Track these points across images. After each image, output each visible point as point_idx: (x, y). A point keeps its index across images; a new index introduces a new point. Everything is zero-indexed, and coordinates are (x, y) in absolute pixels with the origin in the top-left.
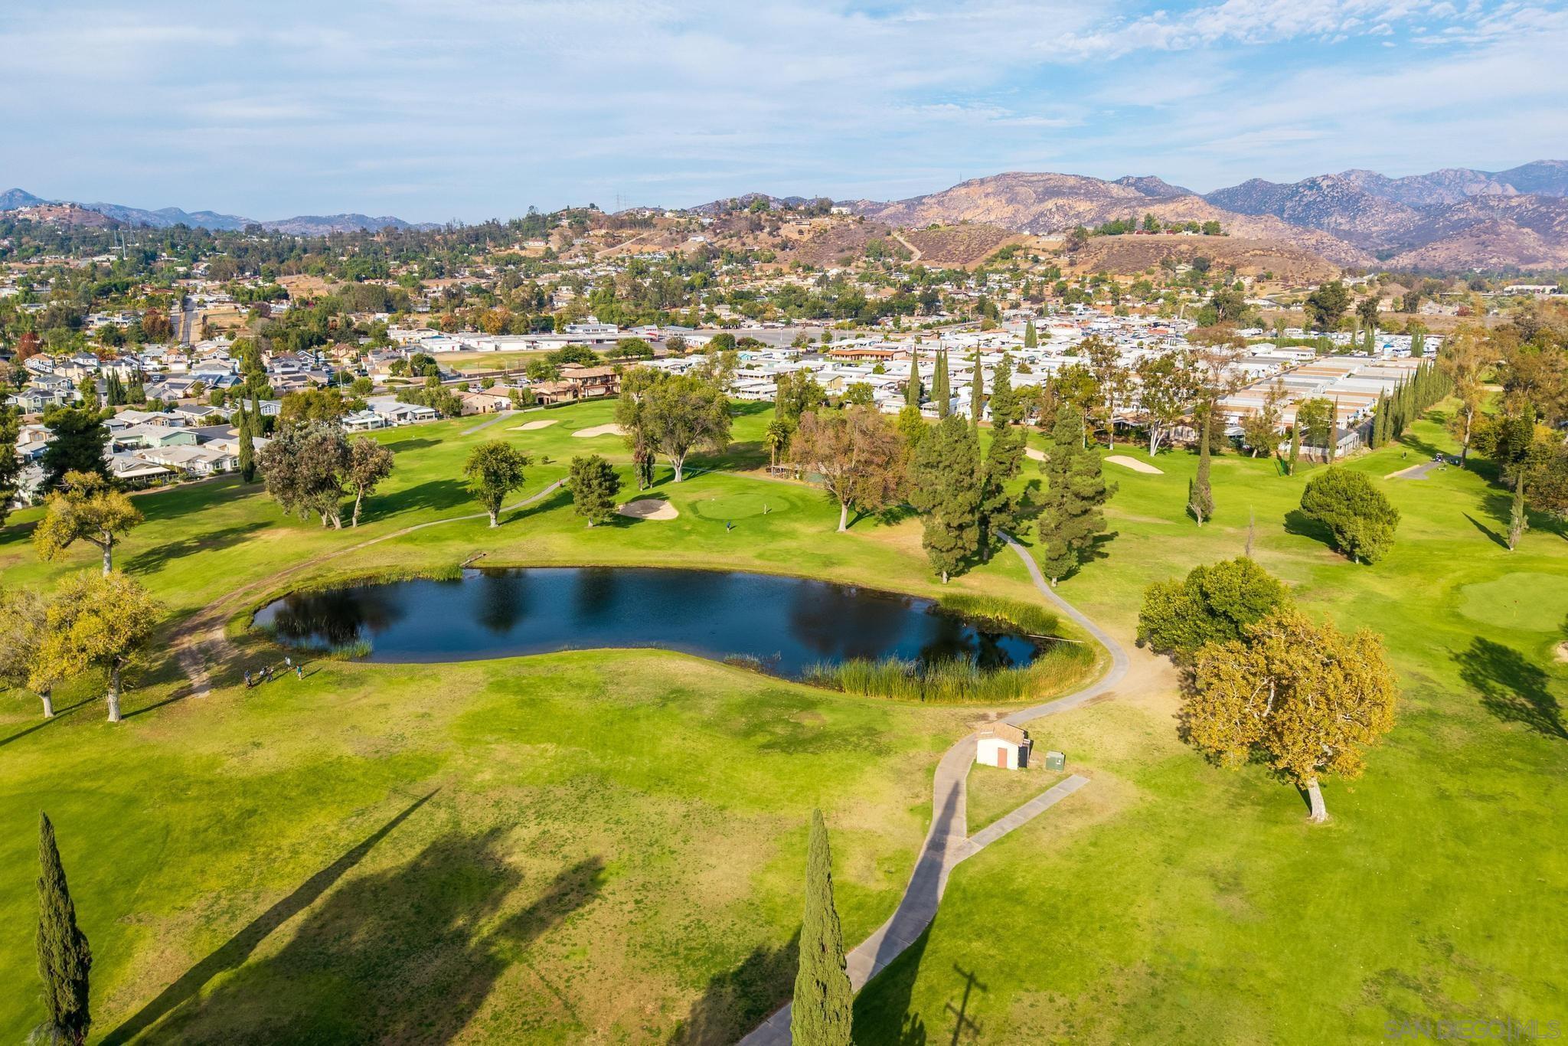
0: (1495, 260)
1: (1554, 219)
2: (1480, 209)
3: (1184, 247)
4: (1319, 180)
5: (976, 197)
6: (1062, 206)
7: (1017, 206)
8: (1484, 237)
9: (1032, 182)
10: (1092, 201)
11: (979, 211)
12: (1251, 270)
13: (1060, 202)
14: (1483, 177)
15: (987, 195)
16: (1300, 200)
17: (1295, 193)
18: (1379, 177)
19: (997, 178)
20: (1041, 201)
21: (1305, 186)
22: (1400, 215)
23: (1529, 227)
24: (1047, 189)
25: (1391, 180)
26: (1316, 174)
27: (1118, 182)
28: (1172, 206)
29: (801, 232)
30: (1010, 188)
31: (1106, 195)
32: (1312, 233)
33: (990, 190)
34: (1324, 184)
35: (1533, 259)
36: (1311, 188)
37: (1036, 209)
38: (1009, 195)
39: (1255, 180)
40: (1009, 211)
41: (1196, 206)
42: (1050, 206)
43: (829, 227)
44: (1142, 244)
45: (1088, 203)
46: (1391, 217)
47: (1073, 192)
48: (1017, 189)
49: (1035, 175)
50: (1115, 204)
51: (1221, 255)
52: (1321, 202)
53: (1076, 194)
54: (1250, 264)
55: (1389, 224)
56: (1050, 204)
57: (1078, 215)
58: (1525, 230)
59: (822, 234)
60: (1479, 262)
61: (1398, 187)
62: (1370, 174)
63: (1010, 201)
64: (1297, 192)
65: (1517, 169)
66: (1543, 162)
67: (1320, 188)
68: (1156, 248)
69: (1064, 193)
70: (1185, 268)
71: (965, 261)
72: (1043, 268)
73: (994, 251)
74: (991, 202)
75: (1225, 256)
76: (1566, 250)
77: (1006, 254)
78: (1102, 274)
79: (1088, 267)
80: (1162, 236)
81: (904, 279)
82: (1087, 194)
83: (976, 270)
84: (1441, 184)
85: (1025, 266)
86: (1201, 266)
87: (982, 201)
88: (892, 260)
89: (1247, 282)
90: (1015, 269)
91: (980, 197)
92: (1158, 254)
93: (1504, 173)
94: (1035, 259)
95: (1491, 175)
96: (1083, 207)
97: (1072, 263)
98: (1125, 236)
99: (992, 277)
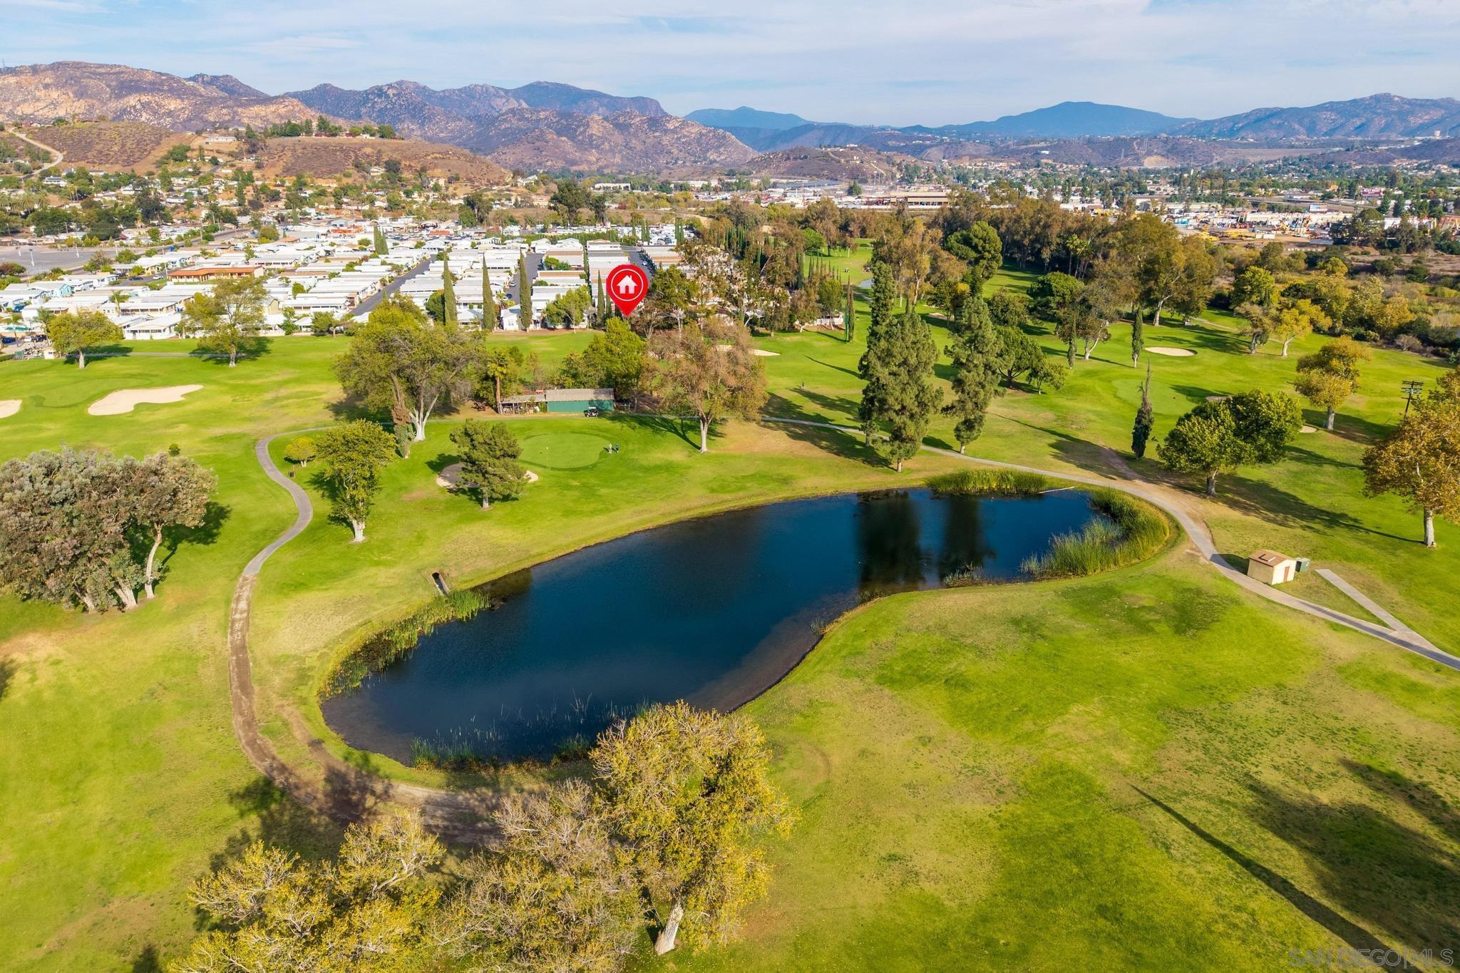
0: (549, 163)
1: (576, 131)
2: (519, 120)
3: (368, 150)
4: (385, 89)
5: (32, 88)
6: (148, 103)
7: (90, 101)
8: (537, 144)
9: (101, 74)
10: (183, 100)
11: (42, 104)
12: (438, 172)
13: (145, 98)
14: (502, 93)
15: (46, 87)
16: (373, 106)
17: (366, 100)
18: (424, 85)
19: (55, 67)
20: (119, 97)
21: (373, 93)
22: (458, 123)
23: (565, 136)
24: (122, 83)
25: (435, 92)
26: (381, 82)
27: (194, 79)
28: (273, 108)
30: (77, 80)
31: (194, 93)
33: (48, 81)
34: (391, 92)
35: (574, 163)
36: (380, 96)
37: (116, 104)
38: (75, 88)
39: (326, 85)
40: (80, 106)
41: (297, 109)
42: (133, 103)
44: (325, 147)
45: (179, 101)
46: (452, 125)
47: (155, 88)
48: (85, 81)
49: (101, 66)
50: (210, 103)
51: (405, 158)
52: (392, 109)
53: (159, 90)
54: (436, 166)
55: (452, 131)
56: (132, 100)
57: (170, 114)
58: (564, 138)
60: (540, 164)
61: (443, 98)
62: (418, 85)
63: (80, 94)
64: (368, 99)
65: (524, 88)
66: (540, 83)
67: (387, 96)
68: (342, 150)
69: (145, 89)
70: (377, 172)
71: (127, 163)
72: (228, 171)
73: (160, 152)
74: (55, 94)
75: (409, 159)
76: (593, 156)
77: (179, 155)
78: (300, 177)
79: (279, 170)
80: (342, 138)
81: (63, 183)
82: (171, 90)
83: (150, 174)
84: (474, 98)
85: (206, 169)
86: (393, 168)
87: (41, 93)
88: (25, 162)
89: (442, 182)
90: (196, 172)
91: (37, 88)
92: (347, 157)
93: (516, 90)
94: (215, 162)
95: (507, 92)
96: (173, 104)
97: (259, 166)
98: (303, 137)
99: (176, 181)
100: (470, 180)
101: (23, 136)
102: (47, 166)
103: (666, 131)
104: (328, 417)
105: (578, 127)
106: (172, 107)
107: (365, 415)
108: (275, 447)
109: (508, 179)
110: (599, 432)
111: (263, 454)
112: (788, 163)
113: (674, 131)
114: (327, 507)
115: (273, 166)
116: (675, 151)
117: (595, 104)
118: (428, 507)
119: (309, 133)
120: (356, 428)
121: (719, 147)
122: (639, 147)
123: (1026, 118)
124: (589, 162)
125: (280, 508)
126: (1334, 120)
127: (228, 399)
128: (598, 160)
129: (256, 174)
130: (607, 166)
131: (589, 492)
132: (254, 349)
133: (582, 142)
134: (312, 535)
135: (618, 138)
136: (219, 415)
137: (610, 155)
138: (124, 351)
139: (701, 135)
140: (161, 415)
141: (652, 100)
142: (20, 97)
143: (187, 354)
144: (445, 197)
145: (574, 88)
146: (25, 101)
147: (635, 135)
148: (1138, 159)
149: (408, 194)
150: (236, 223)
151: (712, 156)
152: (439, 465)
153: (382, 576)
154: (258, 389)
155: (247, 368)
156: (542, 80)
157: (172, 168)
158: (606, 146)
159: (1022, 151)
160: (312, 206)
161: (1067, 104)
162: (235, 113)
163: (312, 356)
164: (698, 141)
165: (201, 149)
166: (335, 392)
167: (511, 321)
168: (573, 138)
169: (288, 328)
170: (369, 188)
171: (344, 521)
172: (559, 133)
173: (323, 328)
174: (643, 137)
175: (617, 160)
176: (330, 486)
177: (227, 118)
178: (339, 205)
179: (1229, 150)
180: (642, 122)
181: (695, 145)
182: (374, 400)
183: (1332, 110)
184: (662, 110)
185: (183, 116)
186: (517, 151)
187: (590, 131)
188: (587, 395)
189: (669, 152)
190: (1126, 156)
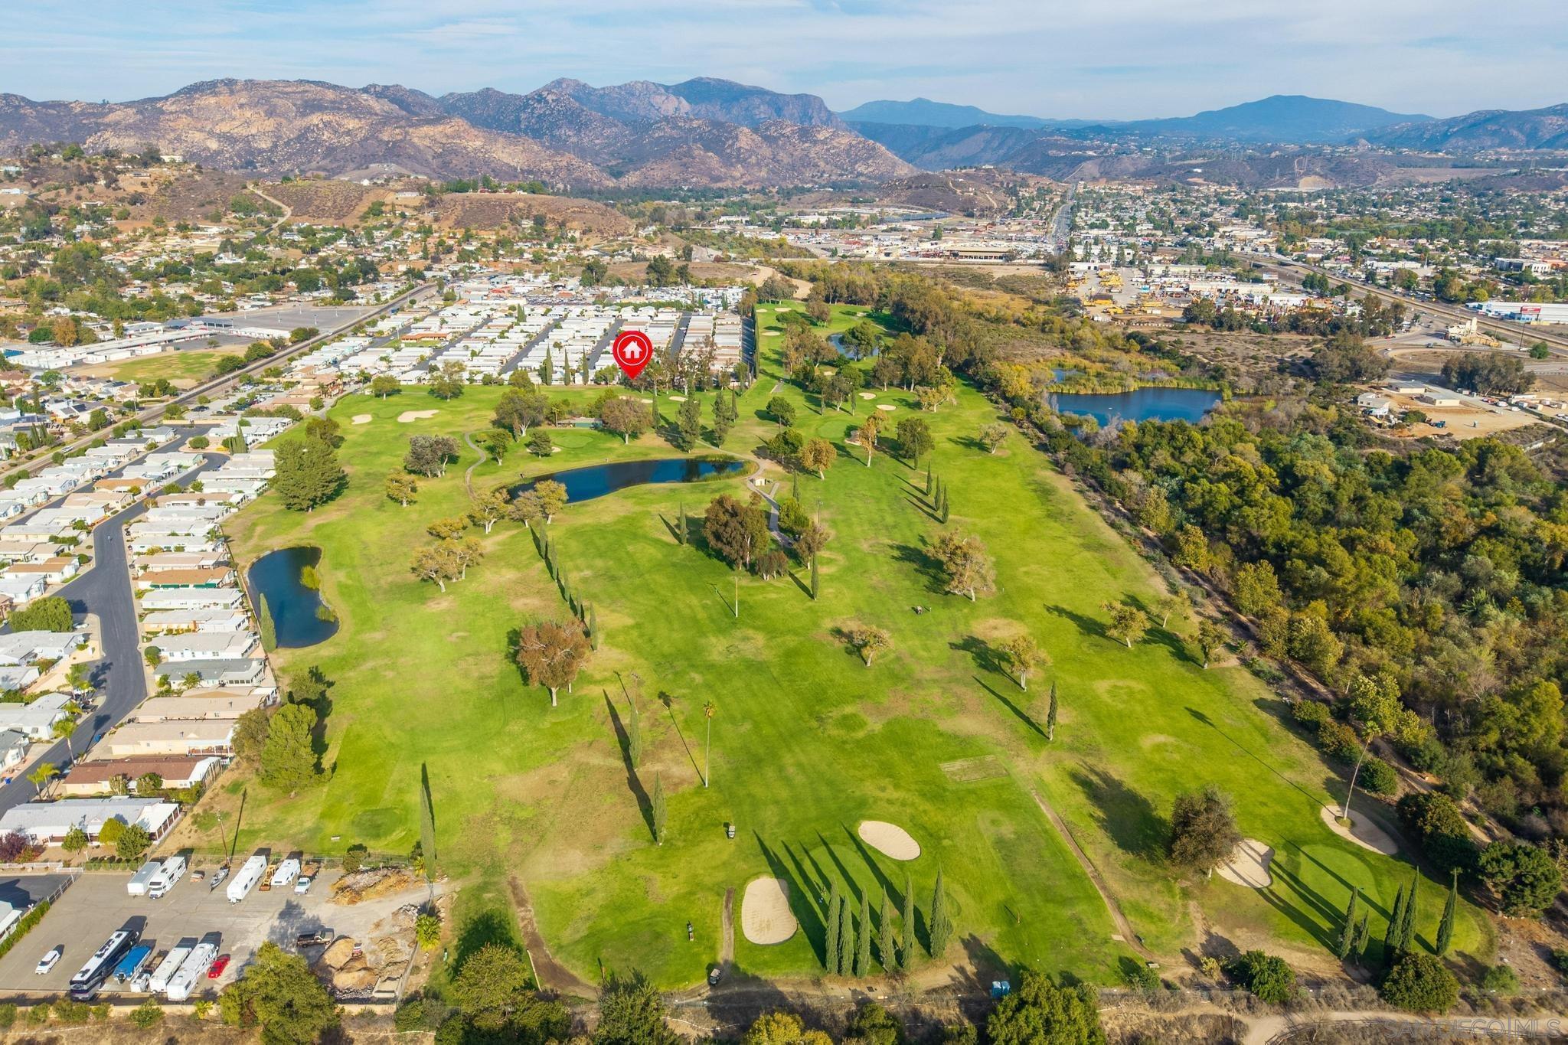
1: (724, 145)
2: (673, 128)
3: (521, 205)
4: (545, 94)
5: (229, 107)
6: (330, 122)
7: (278, 119)
8: (685, 160)
9: (288, 92)
10: (359, 118)
11: (237, 123)
12: (575, 224)
13: (326, 118)
15: (241, 106)
16: (532, 112)
17: (526, 106)
18: (584, 86)
19: (249, 87)
20: (303, 115)
23: (713, 150)
24: (306, 102)
25: (595, 90)
27: (366, 90)
29: (144, 184)
30: (267, 100)
31: (370, 112)
32: (563, 155)
33: (243, 101)
34: (550, 98)
35: (718, 179)
36: (539, 102)
37: (301, 123)
38: (266, 107)
40: (270, 124)
42: (316, 121)
43: (172, 179)
44: (488, 202)
45: (355, 119)
46: (607, 132)
47: (335, 107)
48: (275, 101)
49: (289, 86)
51: (551, 211)
53: (340, 109)
54: (574, 219)
56: (315, 119)
57: (348, 133)
58: (711, 153)
59: (167, 187)
60: (685, 180)
61: (602, 96)
62: (577, 84)
63: (270, 113)
67: (547, 102)
68: (500, 205)
69: (326, 108)
70: (527, 224)
71: (339, 217)
72: (413, 224)
73: (363, 208)
74: (248, 114)
75: (553, 212)
76: (738, 171)
77: (376, 210)
78: (468, 230)
79: (451, 223)
80: (501, 194)
81: (297, 238)
82: (350, 109)
83: (356, 227)
84: (633, 95)
85: (397, 222)
86: (539, 221)
87: (236, 113)
88: (264, 216)
89: (577, 235)
90: (390, 225)
91: (233, 107)
92: (504, 211)
93: (677, 86)
94: (403, 216)
95: (667, 88)
96: (351, 124)
97: (436, 219)
98: (470, 193)
99: (376, 233)
100: (600, 231)
101: (260, 192)
102: (281, 220)
103: (815, 142)
104: (490, 426)
105: (727, 139)
106: (350, 127)
107: (504, 427)
108: (471, 436)
109: (632, 230)
110: (591, 435)
111: (468, 439)
112: (909, 192)
113: (824, 142)
114: (491, 456)
115: (447, 219)
116: (822, 164)
117: (757, 101)
118: (522, 457)
119: (475, 190)
120: (501, 430)
121: (868, 158)
122: (786, 160)
123: (1228, 114)
124: (734, 178)
125: (476, 456)
126: (1561, 126)
127: (449, 417)
128: (742, 175)
129: (435, 226)
130: (750, 182)
131: (576, 455)
132: (456, 392)
133: (730, 156)
134: (486, 463)
135: (766, 151)
136: (448, 424)
137: (756, 169)
138: (399, 391)
139: (851, 146)
140: (427, 423)
141: (816, 98)
142: (218, 117)
143: (425, 394)
144: (578, 249)
145: (737, 84)
146: (222, 120)
147: (783, 148)
148: (1293, 179)
149: (550, 246)
150: (423, 278)
151: (860, 168)
152: (528, 445)
153: (506, 473)
154: (462, 413)
155: (454, 402)
156: (703, 76)
157: (371, 222)
158: (753, 160)
159: (1176, 168)
160: (477, 261)
161: (1278, 98)
162: (407, 133)
163: (483, 396)
164: (848, 152)
165: (393, 205)
166: (493, 416)
167: (579, 379)
168: (720, 153)
169: (471, 380)
170: (521, 239)
171: (495, 459)
172: (707, 149)
173: (488, 381)
174: (791, 149)
175: (763, 174)
176: (491, 449)
177: (399, 137)
178: (496, 257)
179: (1398, 170)
180: (793, 132)
181: (844, 156)
182: (507, 421)
183: (1561, 114)
184: (826, 109)
185: (361, 135)
186: (665, 166)
187: (738, 144)
188: (592, 420)
189: (816, 165)
190: (1282, 176)
